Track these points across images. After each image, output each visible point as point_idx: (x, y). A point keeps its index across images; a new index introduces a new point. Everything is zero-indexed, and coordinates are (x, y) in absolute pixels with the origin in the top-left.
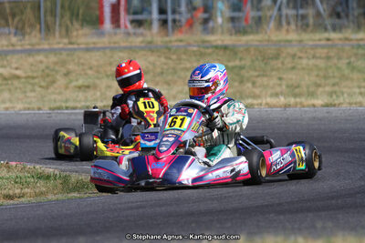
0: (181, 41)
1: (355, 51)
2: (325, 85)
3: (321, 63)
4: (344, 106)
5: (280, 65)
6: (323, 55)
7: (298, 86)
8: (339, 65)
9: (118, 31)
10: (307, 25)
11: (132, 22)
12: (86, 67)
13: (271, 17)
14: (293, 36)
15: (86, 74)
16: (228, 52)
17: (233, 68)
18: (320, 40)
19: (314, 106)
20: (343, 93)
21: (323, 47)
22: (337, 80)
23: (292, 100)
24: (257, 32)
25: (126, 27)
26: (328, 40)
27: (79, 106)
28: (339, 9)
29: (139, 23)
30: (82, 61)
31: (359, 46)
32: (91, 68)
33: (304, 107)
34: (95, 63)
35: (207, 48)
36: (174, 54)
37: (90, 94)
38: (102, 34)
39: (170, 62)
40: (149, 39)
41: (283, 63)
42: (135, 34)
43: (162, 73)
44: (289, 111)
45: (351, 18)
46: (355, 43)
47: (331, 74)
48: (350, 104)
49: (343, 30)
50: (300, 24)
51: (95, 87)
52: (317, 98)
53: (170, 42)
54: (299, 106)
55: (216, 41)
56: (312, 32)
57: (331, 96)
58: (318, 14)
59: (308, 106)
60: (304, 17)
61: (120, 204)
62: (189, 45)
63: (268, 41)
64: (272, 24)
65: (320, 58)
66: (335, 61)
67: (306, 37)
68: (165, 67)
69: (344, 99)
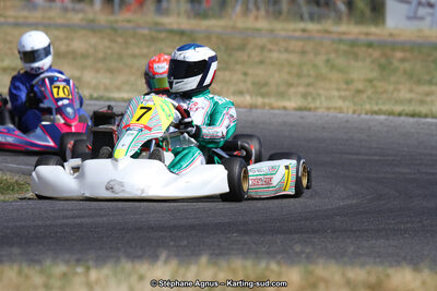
0: (129, 21)
1: (335, 46)
2: (298, 85)
3: (295, 59)
4: (320, 112)
5: (245, 58)
6: (298, 49)
7: (266, 84)
8: (316, 62)
9: (53, 5)
10: (280, 13)
14: (263, 24)
16: (184, 38)
18: (294, 31)
19: (285, 108)
20: (319, 95)
21: (298, 39)
22: (311, 80)
23: (260, 101)
24: (220, 17)
26: (304, 31)
30: (9, 38)
31: (341, 41)
33: (272, 108)
35: (160, 31)
36: (121, 36)
39: (116, 48)
40: (91, 16)
41: (249, 56)
42: (74, 10)
43: (104, 59)
44: (256, 113)
46: (335, 37)
47: (305, 72)
48: (328, 109)
49: (323, 20)
50: (271, 9)
52: (289, 99)
53: (116, 22)
54: (267, 107)
55: (170, 24)
59: (279, 108)
63: (233, 28)
64: (239, 8)
65: (293, 52)
66: (311, 56)
67: (278, 26)
68: (109, 51)
69: (321, 103)
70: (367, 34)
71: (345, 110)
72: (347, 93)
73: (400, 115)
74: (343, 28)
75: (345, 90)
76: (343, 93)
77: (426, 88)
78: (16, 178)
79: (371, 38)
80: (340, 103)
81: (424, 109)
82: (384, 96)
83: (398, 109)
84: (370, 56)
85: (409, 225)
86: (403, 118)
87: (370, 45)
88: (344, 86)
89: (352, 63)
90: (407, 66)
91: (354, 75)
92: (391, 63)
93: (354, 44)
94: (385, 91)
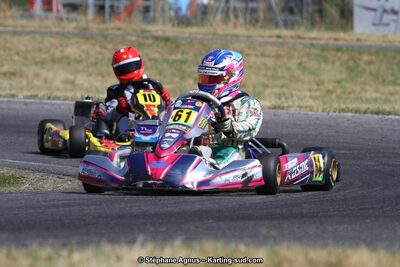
0: (119, 29)
1: (308, 50)
2: (274, 86)
3: (270, 62)
4: (293, 110)
6: (273, 54)
8: (290, 65)
9: (50, 15)
10: (257, 20)
11: (65, 6)
12: (12, 52)
13: (217, 9)
14: (241, 31)
15: (12, 60)
16: (169, 44)
17: (175, 61)
18: (270, 37)
20: (292, 96)
21: (273, 44)
22: (286, 81)
24: (202, 25)
25: (58, 10)
26: (279, 37)
27: (4, 93)
28: (292, 4)
29: (73, 8)
30: (8, 45)
31: (312, 45)
32: (18, 54)
34: (23, 48)
35: (147, 38)
36: (110, 42)
37: (15, 82)
38: (31, 17)
39: (105, 51)
40: (83, 25)
42: (68, 19)
43: (96, 63)
45: (305, 14)
46: (307, 42)
47: (280, 74)
48: (300, 107)
49: (296, 27)
50: (248, 17)
51: (22, 74)
52: (265, 100)
53: (107, 29)
55: (156, 31)
56: (261, 27)
57: (280, 98)
58: (270, 9)
60: (254, 11)
61: (45, 201)
62: (128, 34)
63: (214, 34)
64: (219, 17)
65: (269, 56)
66: (285, 60)
67: (255, 32)
68: (100, 57)
69: (293, 102)
70: (336, 40)
71: (315, 109)
72: (318, 93)
73: (365, 112)
74: (314, 34)
75: (316, 90)
76: (314, 94)
77: (391, 88)
78: (13, 172)
79: (340, 43)
80: (310, 102)
81: (387, 107)
82: (352, 96)
83: (364, 107)
84: (339, 58)
85: (371, 211)
86: (368, 115)
87: (339, 49)
88: (316, 87)
89: (323, 66)
90: (373, 68)
91: (325, 77)
92: (358, 65)
93: (324, 48)
94: (353, 92)
